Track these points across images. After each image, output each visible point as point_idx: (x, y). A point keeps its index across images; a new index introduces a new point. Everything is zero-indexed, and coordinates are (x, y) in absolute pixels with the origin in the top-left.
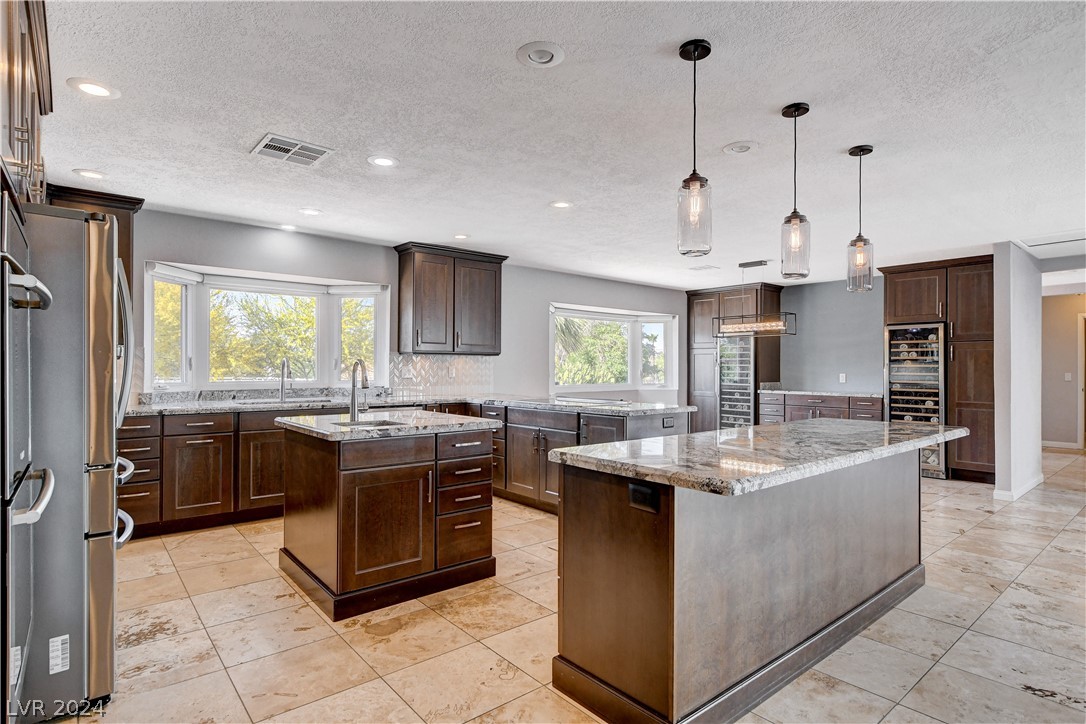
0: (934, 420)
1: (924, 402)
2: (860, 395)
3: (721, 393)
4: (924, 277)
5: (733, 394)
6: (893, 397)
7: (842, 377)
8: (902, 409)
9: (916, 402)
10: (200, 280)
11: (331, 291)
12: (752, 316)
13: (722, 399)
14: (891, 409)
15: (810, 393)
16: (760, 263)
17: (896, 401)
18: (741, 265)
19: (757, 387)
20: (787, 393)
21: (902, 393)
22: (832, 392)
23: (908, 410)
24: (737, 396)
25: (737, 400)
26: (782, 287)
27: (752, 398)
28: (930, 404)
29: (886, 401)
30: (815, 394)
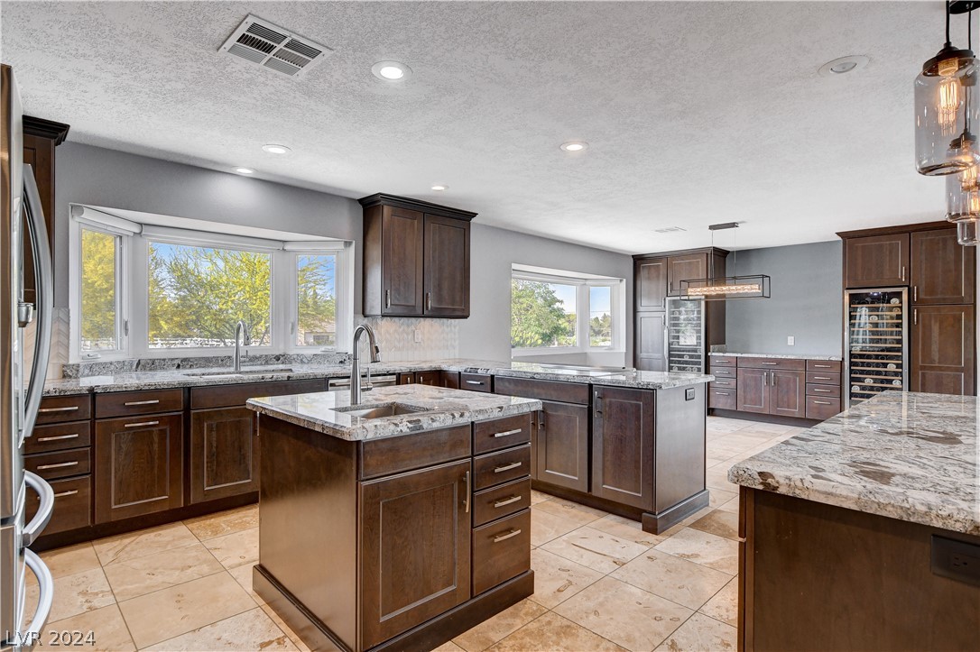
0: (896, 384)
1: (885, 365)
2: (817, 358)
3: (670, 355)
4: (886, 242)
5: (682, 356)
6: (852, 360)
7: (791, 341)
8: (862, 372)
9: (878, 365)
10: (137, 231)
11: (288, 247)
12: (702, 280)
13: (670, 362)
14: (851, 371)
15: (765, 356)
16: (733, 225)
17: (856, 364)
18: (712, 228)
19: (707, 350)
20: (739, 355)
21: (861, 356)
22: (787, 355)
23: (868, 373)
24: (686, 359)
25: (686, 362)
26: (728, 252)
27: (703, 360)
28: (892, 367)
29: (847, 364)
30: (770, 356)
